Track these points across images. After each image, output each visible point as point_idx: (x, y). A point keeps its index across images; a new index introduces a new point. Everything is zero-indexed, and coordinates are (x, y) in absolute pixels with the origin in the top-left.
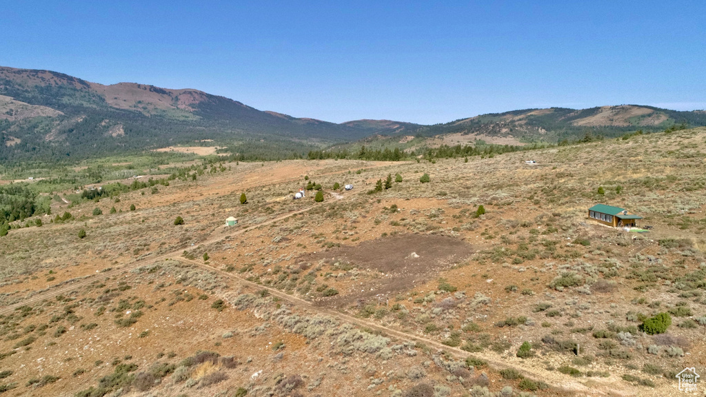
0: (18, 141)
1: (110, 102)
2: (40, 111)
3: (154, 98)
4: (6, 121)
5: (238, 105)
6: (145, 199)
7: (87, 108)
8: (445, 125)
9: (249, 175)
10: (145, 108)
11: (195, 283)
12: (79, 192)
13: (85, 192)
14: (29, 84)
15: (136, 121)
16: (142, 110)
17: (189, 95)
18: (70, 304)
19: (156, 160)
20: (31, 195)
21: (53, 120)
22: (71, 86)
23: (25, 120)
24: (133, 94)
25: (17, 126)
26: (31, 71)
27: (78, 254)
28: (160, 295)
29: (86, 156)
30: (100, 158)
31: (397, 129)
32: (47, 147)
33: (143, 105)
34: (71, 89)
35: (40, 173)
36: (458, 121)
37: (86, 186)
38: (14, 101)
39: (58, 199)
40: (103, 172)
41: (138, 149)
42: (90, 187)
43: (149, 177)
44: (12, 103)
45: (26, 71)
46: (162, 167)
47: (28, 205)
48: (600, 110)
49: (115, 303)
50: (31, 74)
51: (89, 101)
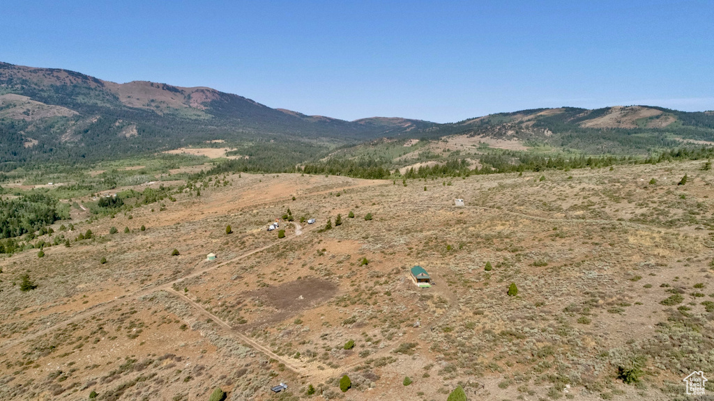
0: (36, 142)
1: (123, 101)
2: (56, 111)
3: (167, 97)
4: (23, 120)
5: (249, 104)
6: (154, 216)
7: (101, 107)
8: (455, 124)
9: (246, 193)
10: (157, 107)
11: (174, 311)
12: (96, 199)
13: (102, 200)
14: (45, 84)
15: (149, 120)
16: (154, 109)
17: (202, 93)
18: (101, 322)
19: (168, 164)
20: (52, 202)
21: (68, 120)
22: (85, 85)
23: (41, 120)
24: (146, 93)
25: (34, 126)
26: (47, 70)
27: (102, 281)
28: (155, 318)
29: (101, 158)
30: (114, 160)
31: (408, 127)
32: (62, 147)
33: (156, 104)
34: (86, 88)
35: (58, 178)
36: (469, 120)
37: (102, 192)
38: (30, 101)
39: (77, 206)
40: (118, 178)
41: (150, 151)
42: (106, 194)
43: (160, 183)
44: (29, 103)
45: (42, 70)
46: (174, 172)
47: (50, 213)
48: (610, 111)
49: (127, 323)
50: (47, 72)
51: (103, 100)
